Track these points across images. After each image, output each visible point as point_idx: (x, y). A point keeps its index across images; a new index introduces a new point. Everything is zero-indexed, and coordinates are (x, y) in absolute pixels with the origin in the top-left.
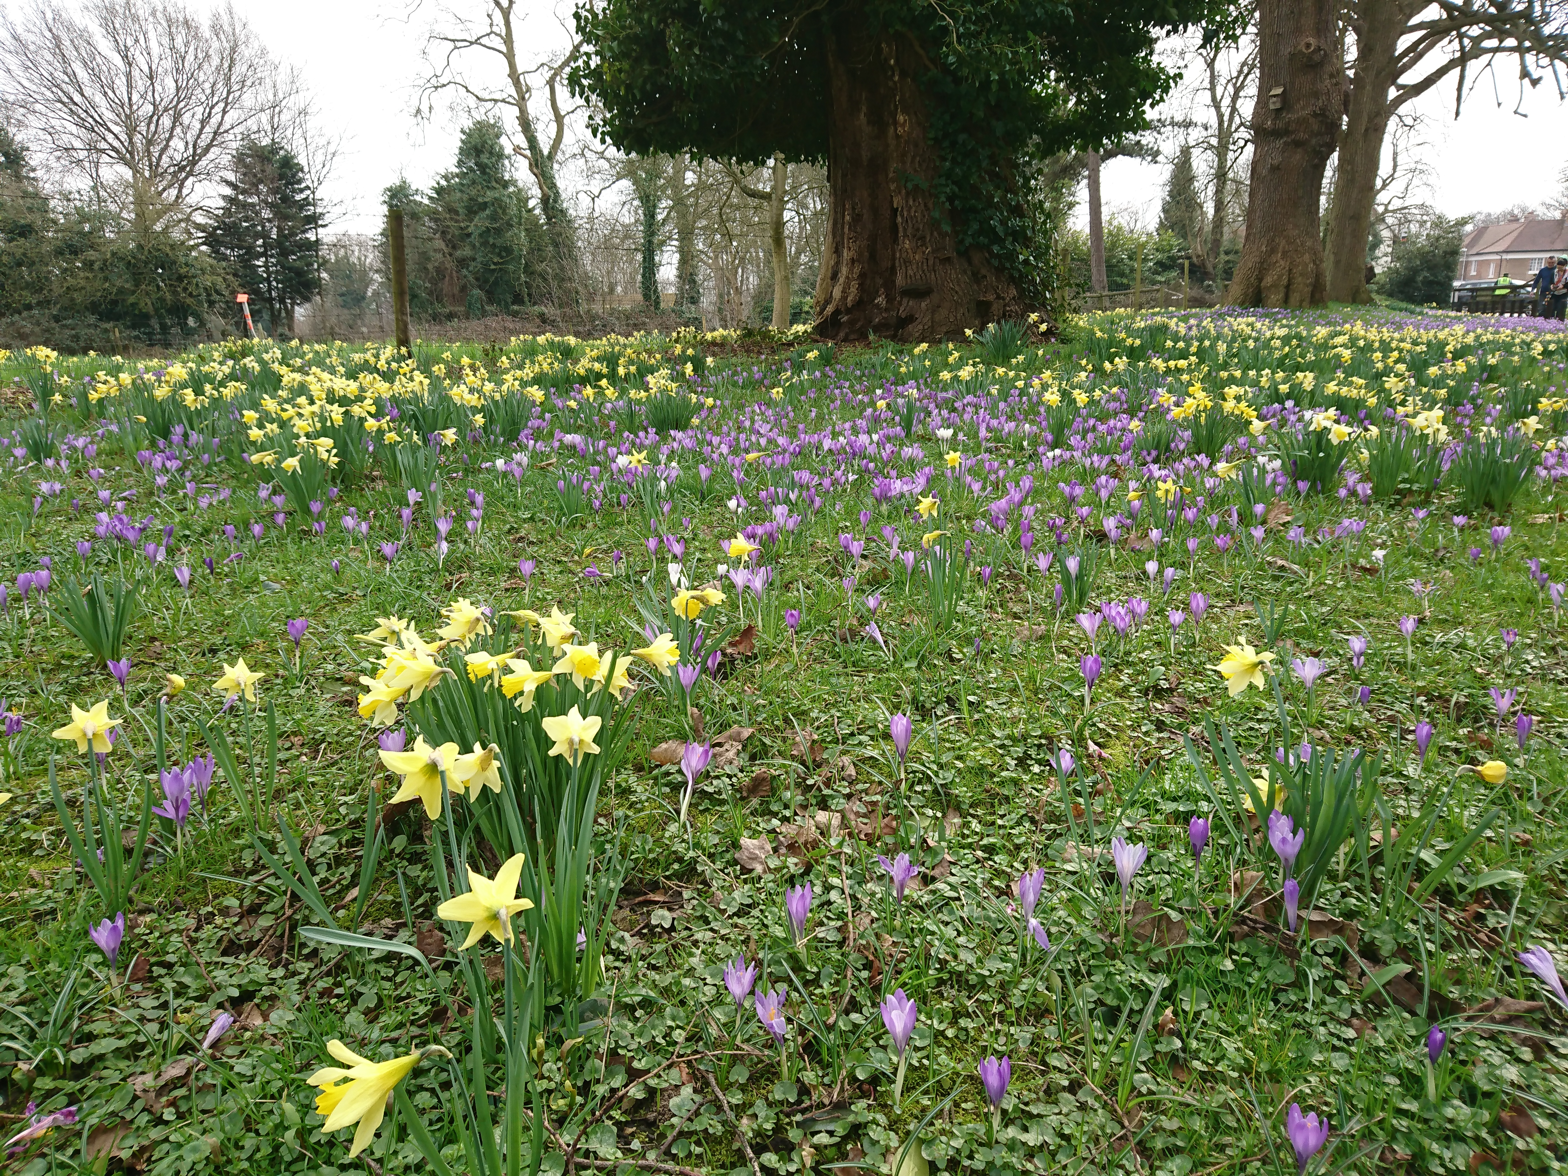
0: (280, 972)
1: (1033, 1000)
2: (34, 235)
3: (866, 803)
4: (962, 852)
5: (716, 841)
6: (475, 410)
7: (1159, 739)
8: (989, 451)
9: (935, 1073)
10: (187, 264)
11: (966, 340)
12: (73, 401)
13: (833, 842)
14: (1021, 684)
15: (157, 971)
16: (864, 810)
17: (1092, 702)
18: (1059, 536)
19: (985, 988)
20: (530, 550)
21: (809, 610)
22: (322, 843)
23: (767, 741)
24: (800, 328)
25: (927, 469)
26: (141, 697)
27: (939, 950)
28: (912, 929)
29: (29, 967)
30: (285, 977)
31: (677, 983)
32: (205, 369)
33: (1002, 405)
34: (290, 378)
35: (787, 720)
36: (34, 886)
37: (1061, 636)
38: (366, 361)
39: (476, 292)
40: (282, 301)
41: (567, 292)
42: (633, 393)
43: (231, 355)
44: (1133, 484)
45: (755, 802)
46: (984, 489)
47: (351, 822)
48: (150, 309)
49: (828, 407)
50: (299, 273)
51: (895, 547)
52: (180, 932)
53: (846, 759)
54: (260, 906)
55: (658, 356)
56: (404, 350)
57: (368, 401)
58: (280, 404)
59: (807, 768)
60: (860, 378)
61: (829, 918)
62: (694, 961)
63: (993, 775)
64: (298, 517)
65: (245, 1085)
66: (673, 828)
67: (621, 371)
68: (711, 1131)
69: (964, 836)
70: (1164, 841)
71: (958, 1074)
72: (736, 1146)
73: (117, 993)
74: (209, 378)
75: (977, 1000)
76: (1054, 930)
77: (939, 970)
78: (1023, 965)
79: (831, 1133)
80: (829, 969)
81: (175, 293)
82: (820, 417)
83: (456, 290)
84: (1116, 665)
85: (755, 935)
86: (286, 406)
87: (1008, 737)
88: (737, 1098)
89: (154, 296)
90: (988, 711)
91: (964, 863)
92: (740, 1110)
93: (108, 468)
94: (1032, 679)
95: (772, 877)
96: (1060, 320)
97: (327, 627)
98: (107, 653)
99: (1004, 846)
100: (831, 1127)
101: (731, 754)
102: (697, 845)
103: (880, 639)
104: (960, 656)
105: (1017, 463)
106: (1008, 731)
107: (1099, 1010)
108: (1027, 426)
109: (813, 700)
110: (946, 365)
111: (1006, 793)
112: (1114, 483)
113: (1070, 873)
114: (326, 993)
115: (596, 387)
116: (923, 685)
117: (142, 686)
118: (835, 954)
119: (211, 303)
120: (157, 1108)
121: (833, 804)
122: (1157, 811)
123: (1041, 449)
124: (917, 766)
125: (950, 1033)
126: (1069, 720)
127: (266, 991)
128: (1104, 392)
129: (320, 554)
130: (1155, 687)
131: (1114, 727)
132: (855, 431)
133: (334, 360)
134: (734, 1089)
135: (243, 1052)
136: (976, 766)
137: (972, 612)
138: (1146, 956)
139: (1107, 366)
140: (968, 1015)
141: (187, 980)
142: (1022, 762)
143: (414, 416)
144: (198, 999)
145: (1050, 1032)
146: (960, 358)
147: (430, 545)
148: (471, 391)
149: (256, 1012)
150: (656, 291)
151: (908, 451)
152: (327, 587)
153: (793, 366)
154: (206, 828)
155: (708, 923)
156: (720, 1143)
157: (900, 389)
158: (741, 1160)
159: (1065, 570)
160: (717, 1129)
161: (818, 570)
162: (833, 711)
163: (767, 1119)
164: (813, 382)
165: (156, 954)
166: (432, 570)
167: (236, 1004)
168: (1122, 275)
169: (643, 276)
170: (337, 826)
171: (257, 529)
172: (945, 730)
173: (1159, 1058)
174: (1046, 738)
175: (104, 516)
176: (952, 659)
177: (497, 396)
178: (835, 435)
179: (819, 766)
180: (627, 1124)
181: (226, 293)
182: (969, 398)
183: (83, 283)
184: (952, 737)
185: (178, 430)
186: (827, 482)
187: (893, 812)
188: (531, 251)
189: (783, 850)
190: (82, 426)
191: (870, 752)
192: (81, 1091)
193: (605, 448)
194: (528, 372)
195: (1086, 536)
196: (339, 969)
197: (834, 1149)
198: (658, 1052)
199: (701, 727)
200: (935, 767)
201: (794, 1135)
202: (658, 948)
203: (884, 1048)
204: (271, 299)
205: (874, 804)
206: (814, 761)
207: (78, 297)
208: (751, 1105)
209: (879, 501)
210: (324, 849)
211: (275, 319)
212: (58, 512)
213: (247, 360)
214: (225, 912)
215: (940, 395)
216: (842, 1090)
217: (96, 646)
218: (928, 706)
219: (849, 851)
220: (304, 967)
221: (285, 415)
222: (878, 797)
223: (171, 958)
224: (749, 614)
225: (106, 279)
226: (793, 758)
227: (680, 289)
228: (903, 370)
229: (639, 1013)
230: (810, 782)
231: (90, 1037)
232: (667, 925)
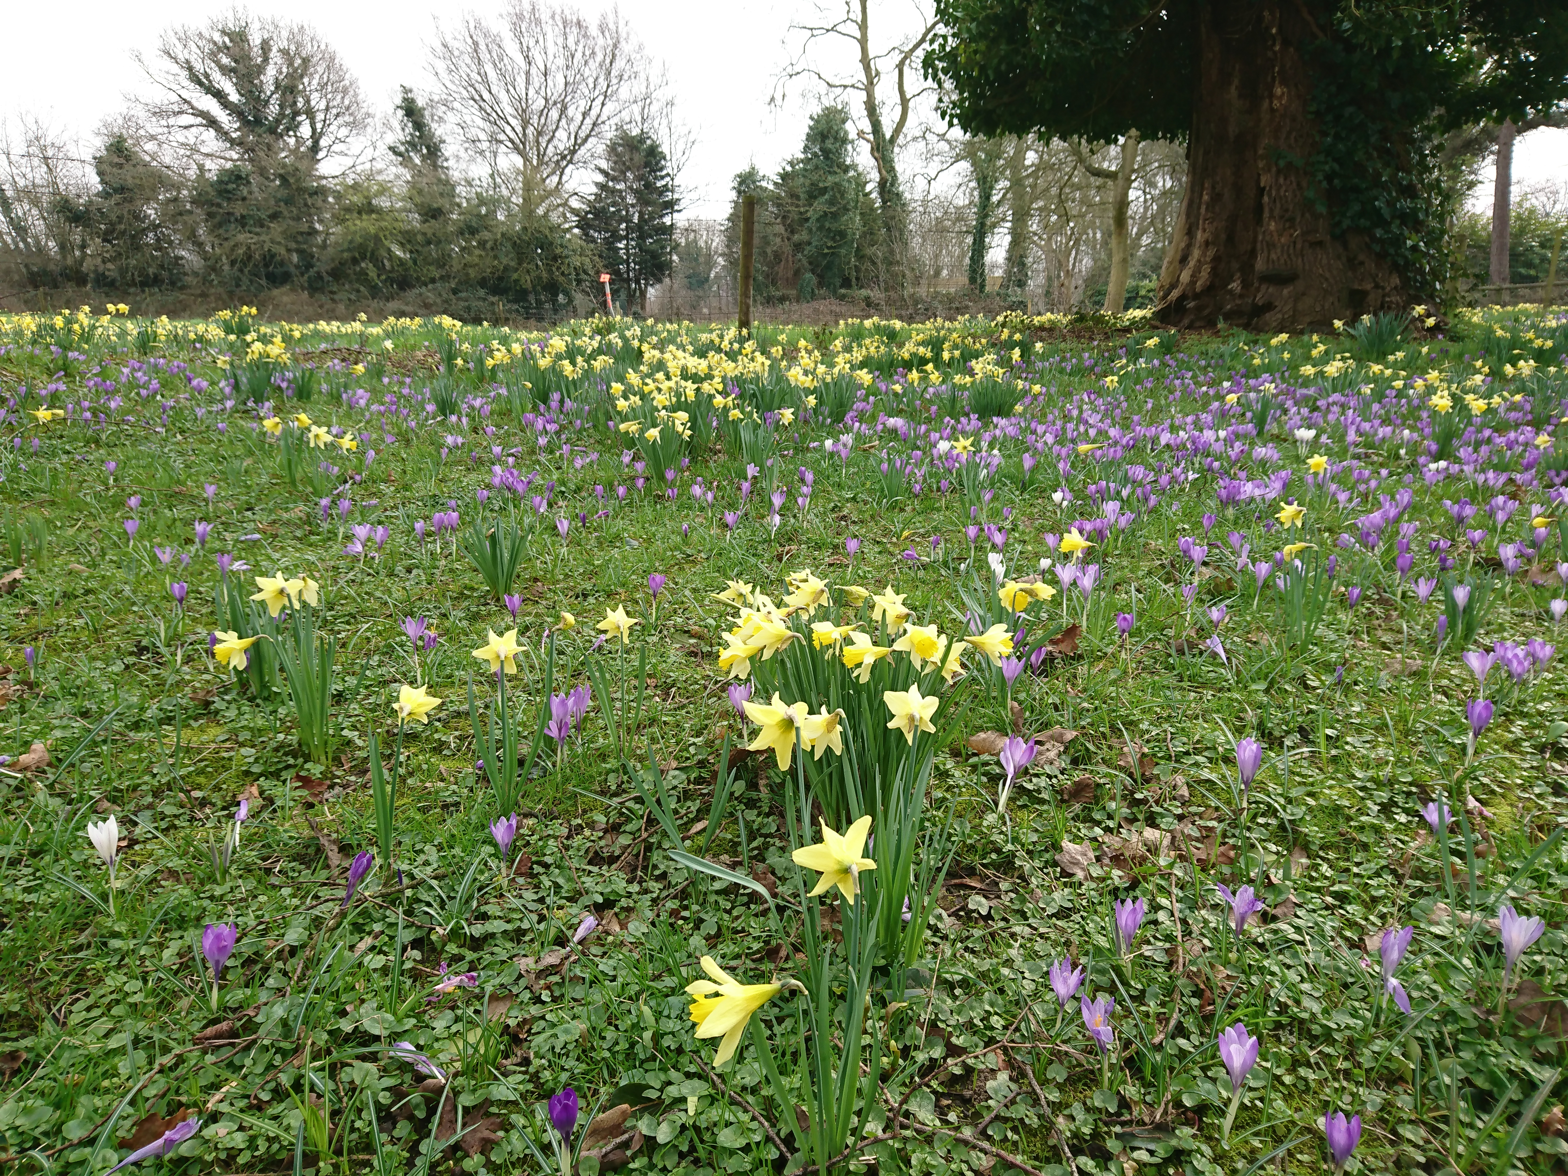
0: (635, 888)
1: (1387, 1064)
2: (442, 218)
3: (1200, 828)
4: (1310, 895)
5: (1035, 839)
6: (808, 392)
7: (1556, 804)
8: (1357, 457)
9: (1270, 1118)
10: (561, 246)
11: (1333, 333)
12: (471, 365)
13: (1163, 862)
14: (1390, 723)
15: (537, 869)
16: (1198, 834)
17: (1476, 753)
18: (1443, 560)
19: (1332, 1042)
20: (854, 528)
21: (1140, 615)
22: (674, 777)
23: (1092, 748)
24: (1137, 313)
25: (1283, 474)
26: (527, 628)
27: (1279, 992)
28: (1250, 965)
29: (440, 848)
30: (639, 893)
31: (996, 971)
32: (578, 342)
33: (1375, 407)
34: (650, 354)
35: (1113, 728)
36: (442, 780)
37: (1438, 675)
38: (712, 341)
39: (808, 275)
40: (638, 282)
41: (894, 275)
42: (957, 379)
43: (598, 331)
44: (1536, 509)
45: (1077, 807)
46: (1350, 500)
47: (700, 762)
48: (528, 286)
49: (1166, 398)
50: (654, 256)
51: (1244, 555)
52: (556, 838)
53: (1180, 779)
54: (620, 825)
55: (984, 341)
56: (745, 331)
57: (717, 380)
58: (642, 379)
59: (1135, 781)
60: (1205, 368)
61: (1155, 938)
62: (1013, 952)
63: (1349, 819)
64: (654, 480)
65: (607, 983)
66: (991, 818)
67: (946, 356)
68: (1027, 1121)
69: (1312, 879)
70: (1558, 919)
71: (1293, 1123)
72: (1052, 1142)
73: (505, 883)
74: (581, 351)
75: (1320, 1052)
76: (1415, 994)
77: (1279, 1013)
78: (1376, 1025)
79: (1152, 1153)
80: (1156, 988)
81: (550, 272)
82: (1158, 410)
83: (790, 274)
84: (1506, 714)
85: (1075, 939)
86: (648, 381)
87: (1372, 779)
88: (1054, 1096)
89: (533, 274)
90: (1347, 747)
91: (1311, 906)
92: (1057, 1107)
93: (499, 427)
94: (1402, 718)
95: (1093, 885)
96: (1451, 316)
97: (676, 584)
98: (501, 587)
99: (1359, 896)
100: (1152, 1147)
101: (1052, 754)
102: (1015, 840)
103: (1223, 655)
104: (1316, 684)
105: (1391, 474)
106: (1371, 773)
107: (1467, 1090)
108: (1406, 432)
109: (1143, 712)
110: (1308, 359)
111: (1364, 839)
112: (1512, 505)
113: (1437, 936)
114: (674, 913)
115: (922, 371)
116: (1273, 712)
117: (529, 619)
118: (1161, 975)
119: (579, 282)
120: (536, 988)
121: (1164, 823)
122: (1550, 885)
123: (1422, 460)
124: (1261, 796)
125: (1288, 1079)
126: (1446, 770)
127: (624, 902)
128: (1504, 399)
129: (671, 518)
130: (1553, 745)
131: (1501, 784)
132: (1198, 426)
133: (685, 339)
134: (1051, 1086)
135: (605, 953)
136: (1331, 805)
137: (1333, 637)
138: (1530, 1043)
139: (1509, 369)
140: (1309, 1065)
141: (561, 881)
142: (1386, 809)
143: (754, 395)
144: (569, 899)
145: (1404, 1102)
146: (1326, 352)
147: (763, 517)
148: (806, 373)
149: (614, 920)
150: (982, 274)
151: (1261, 451)
152: (676, 548)
153: (1128, 353)
154: (580, 750)
155: (1026, 919)
156: (1035, 1136)
157: (1252, 382)
158: (1055, 1156)
159: (1450, 601)
160: (1034, 1121)
161: (1150, 573)
162: (1166, 726)
163: (1085, 1122)
164: (1150, 372)
165: (536, 854)
166: (765, 541)
167: (599, 909)
168: (1529, 265)
169: (972, 259)
170: (687, 764)
171: (621, 490)
172: (1294, 762)
173: (1541, 1158)
174: (1417, 786)
175: (498, 469)
176: (1306, 687)
177: (829, 379)
178: (1173, 429)
179: (1148, 781)
180: (943, 1095)
181: (592, 273)
182: (1336, 397)
183: (477, 260)
184: (1304, 771)
185: (556, 396)
186: (1164, 479)
187: (1231, 841)
188: (864, 235)
189: (1106, 861)
190: (476, 388)
191: (1206, 774)
192: (479, 959)
193: (928, 431)
194: (858, 355)
195: (1476, 564)
196: (684, 895)
197: (1154, 1169)
198: (975, 1033)
199: (1020, 723)
200: (1282, 801)
201: (1112, 1145)
202: (977, 933)
203: (1214, 1080)
204: (628, 280)
205: (1211, 829)
206: (1143, 775)
207: (472, 273)
208: (1068, 1106)
209: (1224, 504)
210: (675, 782)
211: (631, 296)
212: (459, 462)
213: (612, 336)
214: (592, 825)
215: (1301, 392)
216: (1165, 1112)
217: (493, 580)
218: (1277, 733)
219: (1180, 874)
220: (655, 886)
221: (646, 389)
222: (1214, 823)
223: (549, 860)
224: (1073, 612)
225: (496, 257)
226: (1121, 769)
227: (1008, 273)
228: (1257, 361)
229: (958, 991)
230: (1138, 796)
231: (484, 917)
232: (984, 912)
